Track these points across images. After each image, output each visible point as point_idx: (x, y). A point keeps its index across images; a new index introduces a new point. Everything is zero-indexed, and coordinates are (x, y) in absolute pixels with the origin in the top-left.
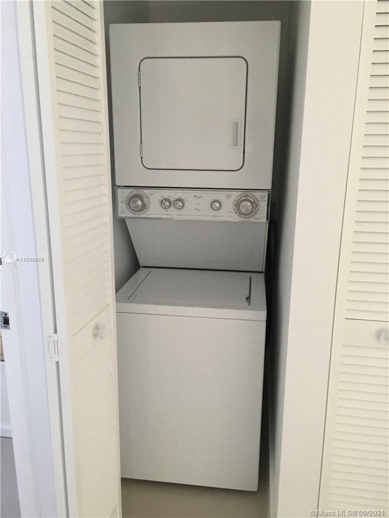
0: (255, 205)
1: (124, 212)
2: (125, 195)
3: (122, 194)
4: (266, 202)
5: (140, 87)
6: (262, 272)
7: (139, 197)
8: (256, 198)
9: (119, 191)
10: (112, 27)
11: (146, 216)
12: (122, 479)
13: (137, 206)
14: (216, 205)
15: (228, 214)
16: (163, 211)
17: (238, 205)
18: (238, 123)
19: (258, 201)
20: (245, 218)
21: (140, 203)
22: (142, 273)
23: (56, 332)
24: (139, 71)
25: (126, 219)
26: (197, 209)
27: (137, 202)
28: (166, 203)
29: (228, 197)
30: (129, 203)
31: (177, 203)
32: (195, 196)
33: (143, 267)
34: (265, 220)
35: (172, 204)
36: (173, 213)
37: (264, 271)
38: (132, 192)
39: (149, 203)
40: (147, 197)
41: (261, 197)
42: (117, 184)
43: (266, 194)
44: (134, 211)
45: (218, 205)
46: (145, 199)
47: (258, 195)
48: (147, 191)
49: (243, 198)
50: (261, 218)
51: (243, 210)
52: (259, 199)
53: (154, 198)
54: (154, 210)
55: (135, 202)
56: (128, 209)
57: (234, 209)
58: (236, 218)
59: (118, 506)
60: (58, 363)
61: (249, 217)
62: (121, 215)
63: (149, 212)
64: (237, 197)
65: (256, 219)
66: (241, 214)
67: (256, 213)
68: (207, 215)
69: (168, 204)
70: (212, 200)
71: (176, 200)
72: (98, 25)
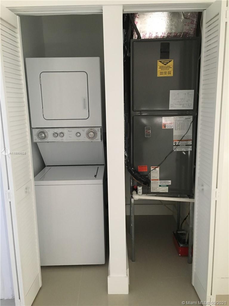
0: (95, 133)
1: (36, 139)
2: (36, 132)
3: (35, 132)
4: (100, 132)
5: (41, 85)
6: (104, 165)
7: (43, 132)
8: (96, 131)
9: (33, 130)
10: (27, 59)
11: (46, 141)
12: (41, 266)
13: (42, 137)
14: (78, 134)
15: (84, 138)
16: (55, 138)
17: (88, 134)
18: (85, 99)
19: (97, 132)
20: (92, 139)
21: (43, 135)
22: (46, 169)
23: (9, 189)
24: (40, 77)
25: (37, 143)
26: (70, 137)
27: (42, 134)
28: (55, 135)
29: (83, 131)
30: (38, 136)
31: (61, 134)
32: (69, 131)
33: (47, 166)
34: (100, 140)
35: (59, 135)
36: (59, 139)
37: (105, 164)
38: (39, 130)
39: (48, 135)
40: (47, 132)
41: (98, 130)
42: (32, 127)
43: (100, 129)
44: (41, 139)
45: (79, 134)
46: (46, 134)
47: (96, 129)
48: (46, 130)
49: (90, 131)
50: (98, 139)
51: (90, 136)
52: (97, 131)
53: (50, 132)
54: (50, 138)
55: (41, 135)
56: (38, 138)
57: (87, 136)
58: (87, 140)
59: (39, 274)
60: (10, 202)
61: (93, 139)
62: (34, 141)
63: (48, 139)
64: (87, 130)
65: (96, 140)
66: (90, 138)
67: (96, 137)
68: (74, 139)
69: (56, 135)
70: (77, 132)
71: (60, 133)
72: (21, 59)
